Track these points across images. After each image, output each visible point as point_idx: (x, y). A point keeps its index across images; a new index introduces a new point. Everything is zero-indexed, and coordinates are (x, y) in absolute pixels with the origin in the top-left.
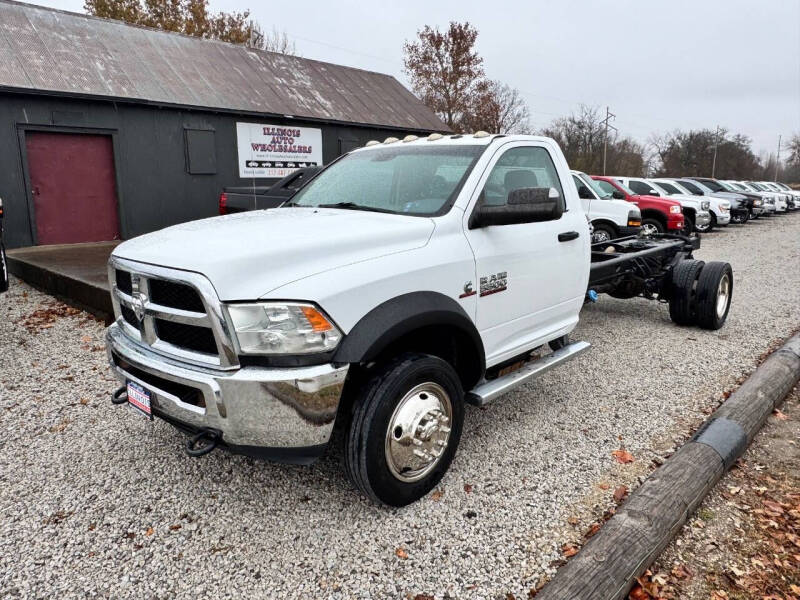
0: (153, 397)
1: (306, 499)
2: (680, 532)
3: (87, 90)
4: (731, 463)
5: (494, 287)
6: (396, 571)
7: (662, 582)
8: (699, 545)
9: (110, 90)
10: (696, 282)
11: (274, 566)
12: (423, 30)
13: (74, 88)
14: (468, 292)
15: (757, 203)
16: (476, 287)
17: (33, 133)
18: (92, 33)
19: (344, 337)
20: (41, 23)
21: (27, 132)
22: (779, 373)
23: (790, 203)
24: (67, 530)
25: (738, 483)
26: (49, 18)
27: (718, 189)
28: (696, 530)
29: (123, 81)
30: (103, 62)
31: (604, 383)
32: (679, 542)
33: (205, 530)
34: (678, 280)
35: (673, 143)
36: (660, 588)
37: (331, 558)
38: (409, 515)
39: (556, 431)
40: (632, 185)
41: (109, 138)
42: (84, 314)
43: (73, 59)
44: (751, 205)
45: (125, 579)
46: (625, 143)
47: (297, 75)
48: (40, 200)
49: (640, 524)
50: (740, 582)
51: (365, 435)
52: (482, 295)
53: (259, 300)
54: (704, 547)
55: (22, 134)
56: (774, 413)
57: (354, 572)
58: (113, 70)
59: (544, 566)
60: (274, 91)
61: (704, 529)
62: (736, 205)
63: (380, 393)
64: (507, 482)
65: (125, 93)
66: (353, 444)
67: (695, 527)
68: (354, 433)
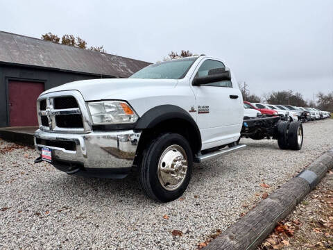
0: (52, 151)
1: (122, 201)
2: (294, 209)
3: (36, 64)
4: (313, 187)
5: (204, 111)
6: (163, 223)
7: (289, 225)
8: (304, 213)
9: (45, 65)
10: (288, 131)
11: (105, 223)
12: (171, 53)
13: (30, 63)
14: (193, 110)
15: (308, 114)
16: (196, 109)
17: (12, 80)
18: (39, 45)
19: (139, 118)
20: (19, 41)
21: (9, 80)
22: (328, 158)
23: (321, 116)
24: (8, 213)
25: (317, 194)
26: (22, 39)
27: (291, 109)
28: (301, 209)
29: (51, 62)
30: (43, 55)
31: (253, 165)
32: (294, 212)
33: (73, 212)
34: (280, 130)
35: (272, 96)
36: (289, 227)
37: (133, 220)
38: (170, 205)
39: (234, 179)
40: (257, 105)
41: (43, 83)
42: (26, 148)
43: (31, 53)
44: (306, 115)
45: (33, 228)
46: (253, 96)
47: (121, 63)
48: (12, 108)
49: (276, 201)
50: (325, 224)
51: (149, 163)
52: (199, 113)
53: (102, 100)
54: (306, 214)
55: (7, 81)
56: (328, 172)
57: (143, 224)
58: (47, 58)
59: (233, 220)
60: (112, 68)
61: (305, 208)
62: (300, 115)
63: (155, 146)
64: (213, 195)
65: (51, 66)
66: (143, 168)
67: (301, 207)
68: (143, 164)
